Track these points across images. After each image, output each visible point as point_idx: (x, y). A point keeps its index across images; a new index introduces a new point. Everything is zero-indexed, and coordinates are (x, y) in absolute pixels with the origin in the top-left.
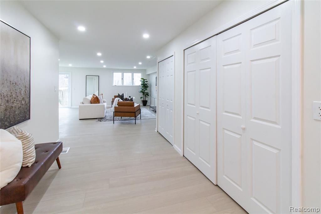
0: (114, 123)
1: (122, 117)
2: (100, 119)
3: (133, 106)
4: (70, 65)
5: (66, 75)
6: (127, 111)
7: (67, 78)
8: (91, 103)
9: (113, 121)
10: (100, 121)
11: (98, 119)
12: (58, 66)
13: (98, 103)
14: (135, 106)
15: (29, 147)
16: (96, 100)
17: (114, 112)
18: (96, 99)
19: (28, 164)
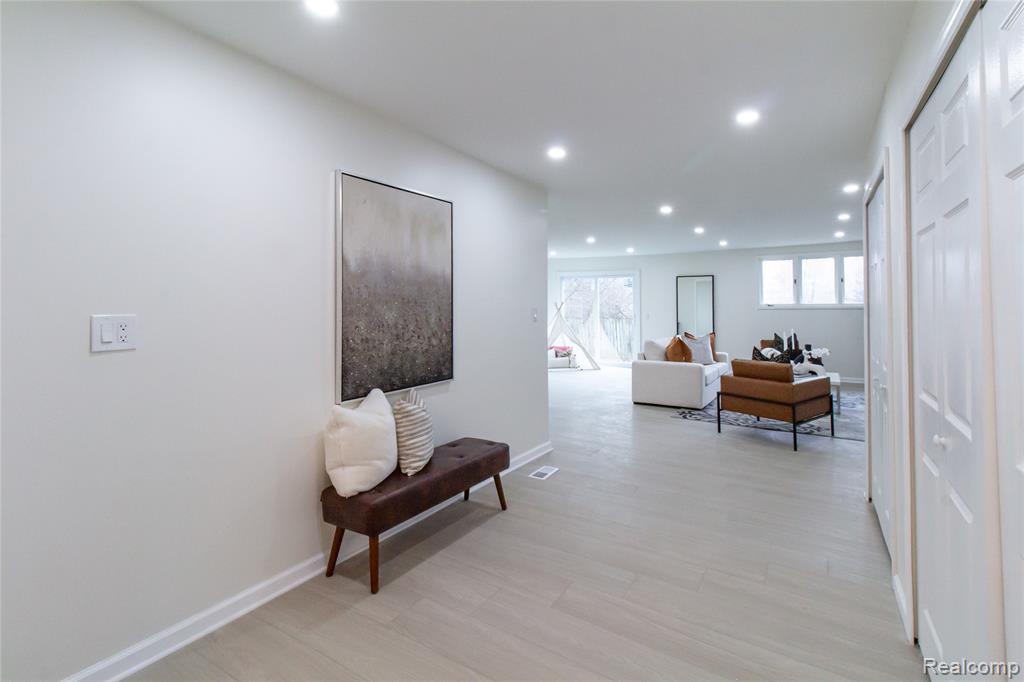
0: (719, 431)
1: (761, 419)
2: (686, 411)
3: (789, 379)
4: (630, 250)
5: (626, 278)
6: (762, 396)
7: (629, 285)
8: (668, 360)
9: (716, 425)
10: (685, 417)
11: (681, 411)
12: (546, 257)
13: (686, 361)
14: (794, 384)
15: (412, 435)
16: (680, 351)
17: (718, 394)
18: (679, 349)
19: (408, 470)
